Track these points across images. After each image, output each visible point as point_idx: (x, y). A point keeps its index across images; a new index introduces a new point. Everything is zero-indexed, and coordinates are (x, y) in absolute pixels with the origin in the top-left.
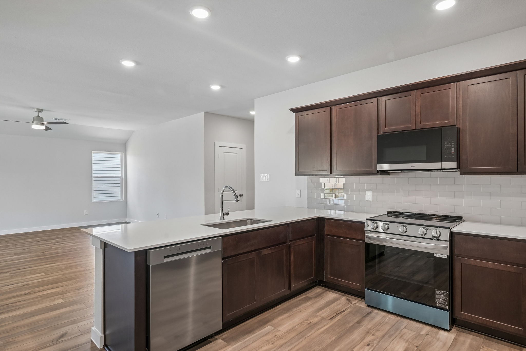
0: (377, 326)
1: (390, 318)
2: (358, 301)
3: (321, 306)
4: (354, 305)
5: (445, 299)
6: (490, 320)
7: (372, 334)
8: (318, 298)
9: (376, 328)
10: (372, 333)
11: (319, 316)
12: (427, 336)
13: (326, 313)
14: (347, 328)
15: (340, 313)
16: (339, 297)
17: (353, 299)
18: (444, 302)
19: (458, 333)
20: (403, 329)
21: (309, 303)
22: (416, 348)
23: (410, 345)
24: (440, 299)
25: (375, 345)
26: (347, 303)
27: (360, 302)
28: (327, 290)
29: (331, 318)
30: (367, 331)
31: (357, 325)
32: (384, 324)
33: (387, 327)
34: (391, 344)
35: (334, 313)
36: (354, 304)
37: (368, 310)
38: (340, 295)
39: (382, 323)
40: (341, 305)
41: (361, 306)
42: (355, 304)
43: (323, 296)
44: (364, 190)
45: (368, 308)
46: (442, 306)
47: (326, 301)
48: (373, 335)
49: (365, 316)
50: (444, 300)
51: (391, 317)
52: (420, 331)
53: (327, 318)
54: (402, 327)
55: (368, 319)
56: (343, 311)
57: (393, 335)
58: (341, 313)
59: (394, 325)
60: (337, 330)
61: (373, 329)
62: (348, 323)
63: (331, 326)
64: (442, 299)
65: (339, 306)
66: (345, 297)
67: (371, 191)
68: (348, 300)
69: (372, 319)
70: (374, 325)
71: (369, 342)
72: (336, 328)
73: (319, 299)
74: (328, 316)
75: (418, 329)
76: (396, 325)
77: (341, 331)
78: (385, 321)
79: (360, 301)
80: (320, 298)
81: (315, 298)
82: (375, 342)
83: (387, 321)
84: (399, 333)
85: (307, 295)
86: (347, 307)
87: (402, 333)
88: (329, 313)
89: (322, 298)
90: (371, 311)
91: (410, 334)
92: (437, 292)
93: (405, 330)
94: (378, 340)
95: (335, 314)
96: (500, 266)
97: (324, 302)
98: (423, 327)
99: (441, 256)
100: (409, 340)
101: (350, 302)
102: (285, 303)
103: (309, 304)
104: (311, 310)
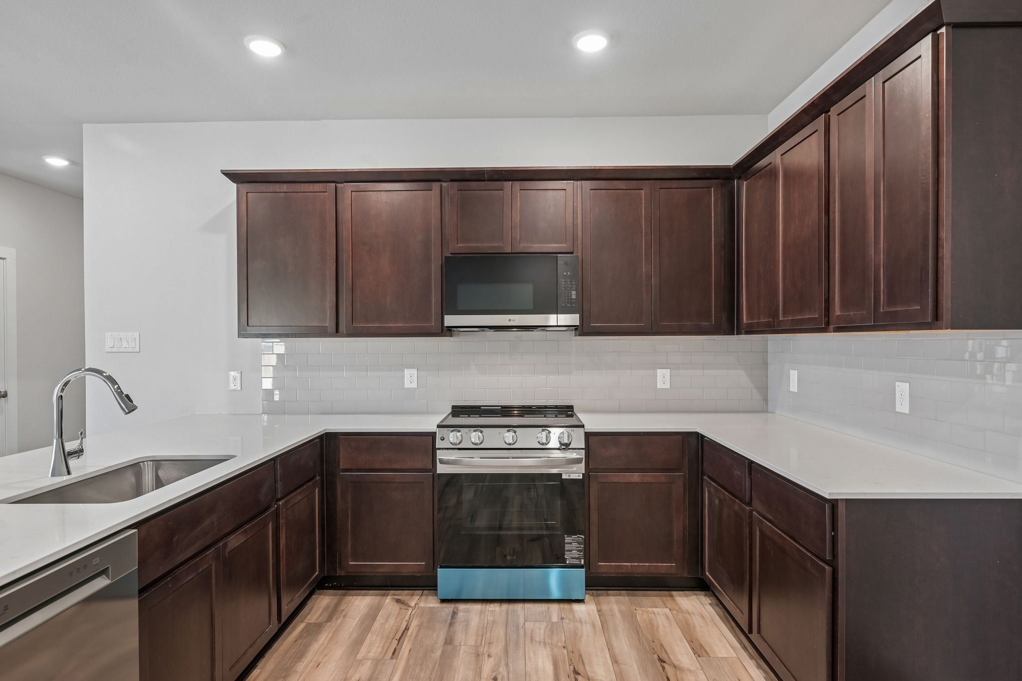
0: (484, 636)
1: (492, 611)
2: (419, 597)
3: (354, 636)
4: (418, 608)
5: (580, 549)
6: (636, 564)
7: (486, 655)
8: (337, 619)
9: (484, 639)
10: (485, 652)
11: (365, 658)
12: (563, 622)
13: (373, 646)
14: (438, 664)
15: (402, 635)
16: (377, 601)
17: (408, 597)
18: (579, 554)
19: (596, 600)
20: (524, 624)
21: (323, 638)
22: (565, 651)
23: (553, 649)
24: (571, 551)
25: (506, 675)
26: (400, 608)
27: (423, 597)
28: (345, 595)
29: (394, 653)
30: (475, 653)
31: (449, 647)
32: (492, 627)
33: (500, 631)
34: (527, 661)
35: (390, 640)
36: (415, 605)
37: (446, 609)
38: (378, 596)
39: (487, 627)
40: (394, 618)
41: (431, 605)
42: (417, 606)
43: (343, 610)
44: (402, 367)
45: (444, 605)
46: (575, 562)
47: (358, 619)
48: (489, 656)
49: (451, 624)
50: (578, 551)
51: (493, 609)
52: (550, 618)
53: (383, 656)
54: (521, 621)
55: (458, 627)
56: (406, 629)
57: (517, 642)
58: (404, 635)
59: (507, 622)
60: (422, 674)
61: (481, 644)
62: (432, 651)
63: (405, 672)
64: (575, 548)
65: (392, 621)
66: (389, 597)
67: (416, 369)
68: (398, 601)
69: (467, 625)
70: (477, 635)
71: (492, 672)
72: (417, 671)
73: (339, 621)
74: (384, 653)
75: (544, 614)
76: (509, 621)
77: (431, 675)
78: (489, 621)
79: (422, 595)
80: (342, 618)
81: (329, 619)
82: (501, 669)
83: (493, 619)
84: (525, 634)
85: (306, 621)
86: (407, 618)
87: (528, 632)
88: (382, 644)
89: (344, 616)
90: (453, 610)
91: (540, 629)
92: (568, 539)
93: (529, 625)
94: (503, 662)
95: (395, 642)
96: (649, 477)
97: (355, 623)
98: (548, 608)
99: (573, 476)
100: (547, 640)
101: (405, 605)
102: (265, 658)
103: (327, 640)
104: (338, 652)
